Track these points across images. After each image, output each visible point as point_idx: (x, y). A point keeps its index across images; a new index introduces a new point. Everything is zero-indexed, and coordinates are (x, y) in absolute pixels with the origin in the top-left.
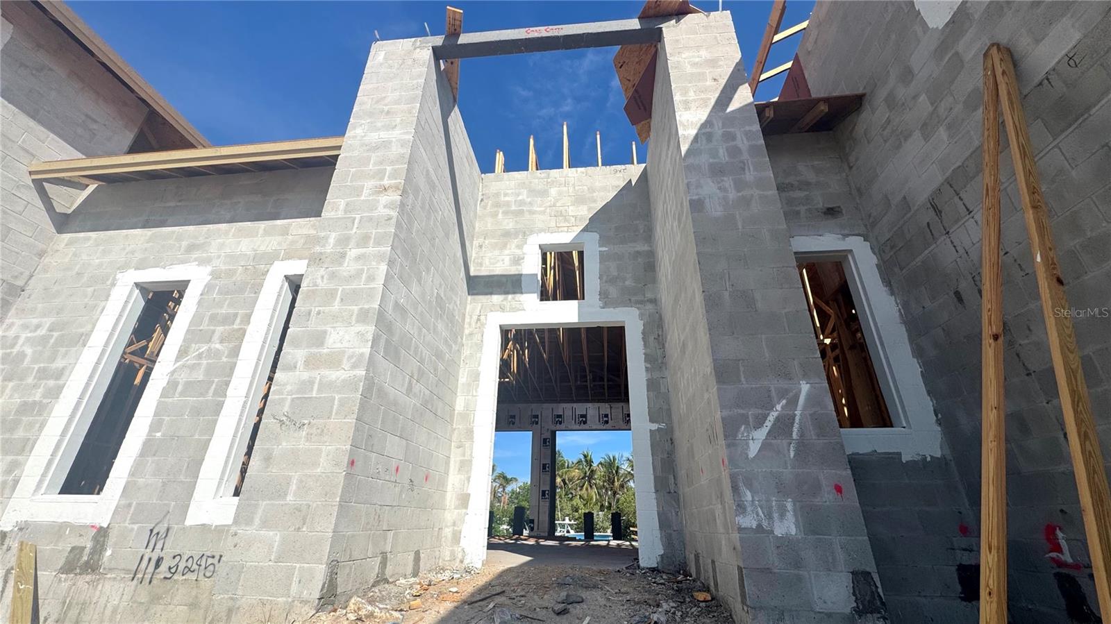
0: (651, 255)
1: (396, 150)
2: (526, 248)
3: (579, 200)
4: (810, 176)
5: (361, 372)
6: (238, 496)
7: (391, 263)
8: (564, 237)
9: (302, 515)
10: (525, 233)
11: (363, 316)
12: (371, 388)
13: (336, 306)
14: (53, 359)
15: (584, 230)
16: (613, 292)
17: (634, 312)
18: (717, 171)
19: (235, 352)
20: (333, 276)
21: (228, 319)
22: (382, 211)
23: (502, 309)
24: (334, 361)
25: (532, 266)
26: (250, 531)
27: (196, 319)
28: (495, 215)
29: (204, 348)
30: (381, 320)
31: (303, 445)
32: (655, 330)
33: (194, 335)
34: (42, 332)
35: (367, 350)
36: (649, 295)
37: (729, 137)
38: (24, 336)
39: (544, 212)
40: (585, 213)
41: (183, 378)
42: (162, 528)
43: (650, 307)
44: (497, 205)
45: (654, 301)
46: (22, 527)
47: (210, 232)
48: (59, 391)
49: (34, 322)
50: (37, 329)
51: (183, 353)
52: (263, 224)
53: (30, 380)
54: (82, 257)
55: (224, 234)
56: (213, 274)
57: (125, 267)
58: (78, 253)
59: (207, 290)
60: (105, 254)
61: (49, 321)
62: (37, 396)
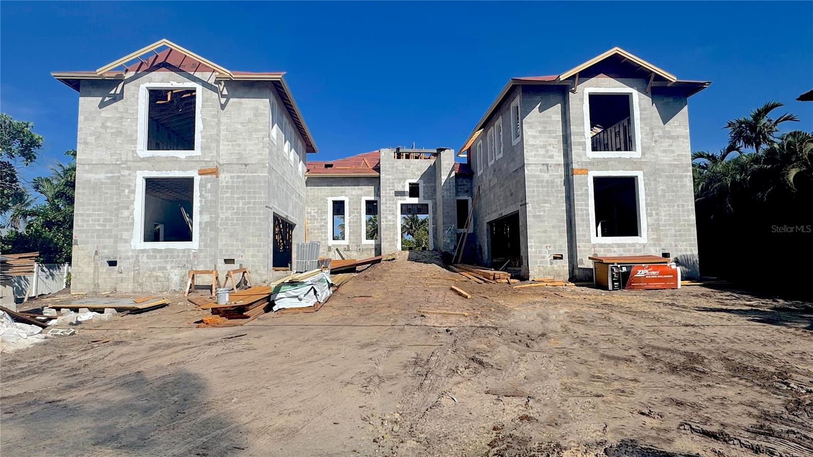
0: (435, 187)
1: (390, 181)
2: (405, 183)
3: (418, 170)
4: (465, 183)
8: (415, 181)
9: (390, 241)
10: (405, 180)
11: (393, 213)
13: (388, 212)
14: (322, 216)
15: (420, 179)
16: (426, 196)
17: (431, 201)
18: (447, 190)
19: (361, 215)
20: (386, 207)
21: (357, 209)
23: (401, 200)
24: (388, 221)
25: (407, 189)
26: (383, 243)
27: (350, 209)
28: (397, 173)
29: (354, 215)
31: (388, 233)
32: (435, 205)
33: (351, 212)
34: (316, 211)
36: (434, 197)
37: (450, 183)
38: (313, 212)
39: (409, 173)
40: (420, 173)
41: (352, 220)
42: (358, 245)
43: (434, 200)
44: (397, 170)
45: (435, 199)
46: (333, 245)
47: (345, 189)
48: (327, 223)
49: (313, 208)
50: (314, 210)
51: (350, 216)
52: (356, 187)
53: (319, 221)
54: (316, 193)
55: (348, 189)
56: (349, 198)
57: (328, 196)
58: (314, 192)
59: (349, 203)
60: (321, 193)
61: (316, 208)
62: (323, 224)
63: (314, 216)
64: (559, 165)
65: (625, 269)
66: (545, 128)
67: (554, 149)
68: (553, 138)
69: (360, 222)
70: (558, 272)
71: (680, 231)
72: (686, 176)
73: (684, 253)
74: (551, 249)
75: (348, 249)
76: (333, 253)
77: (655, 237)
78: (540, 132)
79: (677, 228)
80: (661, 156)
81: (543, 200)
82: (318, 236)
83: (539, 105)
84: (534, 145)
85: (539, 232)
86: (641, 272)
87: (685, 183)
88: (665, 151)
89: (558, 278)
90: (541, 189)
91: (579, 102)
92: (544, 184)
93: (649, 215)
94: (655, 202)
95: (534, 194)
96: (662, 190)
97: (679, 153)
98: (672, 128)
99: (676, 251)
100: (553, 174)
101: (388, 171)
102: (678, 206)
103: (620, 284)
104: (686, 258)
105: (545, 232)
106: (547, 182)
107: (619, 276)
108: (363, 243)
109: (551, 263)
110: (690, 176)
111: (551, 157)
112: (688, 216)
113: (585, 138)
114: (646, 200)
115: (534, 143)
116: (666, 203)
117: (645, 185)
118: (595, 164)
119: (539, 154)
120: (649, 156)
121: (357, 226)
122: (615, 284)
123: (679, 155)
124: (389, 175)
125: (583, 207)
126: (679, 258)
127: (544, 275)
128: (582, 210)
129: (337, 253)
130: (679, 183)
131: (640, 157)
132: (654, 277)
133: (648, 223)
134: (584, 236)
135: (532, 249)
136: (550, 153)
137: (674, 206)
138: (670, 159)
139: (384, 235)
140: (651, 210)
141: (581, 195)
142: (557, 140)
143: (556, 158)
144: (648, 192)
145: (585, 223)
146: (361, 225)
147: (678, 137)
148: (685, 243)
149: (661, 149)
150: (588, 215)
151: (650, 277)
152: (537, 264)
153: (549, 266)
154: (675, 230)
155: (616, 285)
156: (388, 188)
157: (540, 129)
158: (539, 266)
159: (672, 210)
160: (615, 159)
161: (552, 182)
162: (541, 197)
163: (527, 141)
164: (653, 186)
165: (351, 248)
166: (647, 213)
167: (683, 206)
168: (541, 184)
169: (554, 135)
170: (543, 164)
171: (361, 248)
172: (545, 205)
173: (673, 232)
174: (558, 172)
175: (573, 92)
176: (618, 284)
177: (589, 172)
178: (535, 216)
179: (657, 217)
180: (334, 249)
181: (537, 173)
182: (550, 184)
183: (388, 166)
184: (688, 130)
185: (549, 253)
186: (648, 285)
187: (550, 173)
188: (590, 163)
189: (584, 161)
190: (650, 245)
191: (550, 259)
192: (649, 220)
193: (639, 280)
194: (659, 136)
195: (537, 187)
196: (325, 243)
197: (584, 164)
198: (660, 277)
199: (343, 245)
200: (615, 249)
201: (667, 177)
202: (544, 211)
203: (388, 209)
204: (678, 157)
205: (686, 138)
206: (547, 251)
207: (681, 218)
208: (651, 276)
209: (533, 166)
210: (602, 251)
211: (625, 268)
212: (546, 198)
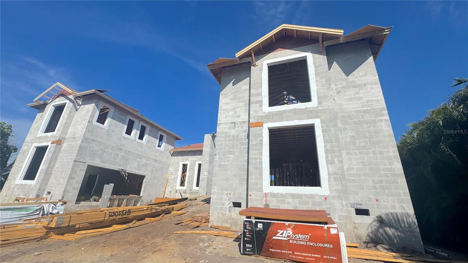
1: (208, 152)
5: (207, 177)
6: (198, 186)
7: (209, 165)
9: (204, 188)
11: (207, 171)
12: (208, 178)
13: (204, 170)
14: (176, 173)
19: (194, 172)
20: (204, 167)
21: (193, 169)
22: (207, 160)
24: (205, 175)
26: (200, 189)
27: (189, 168)
30: (209, 171)
31: (203, 183)
33: (190, 171)
34: (174, 169)
35: (207, 174)
38: (172, 170)
41: (189, 175)
42: (191, 189)
46: (179, 189)
47: (188, 157)
48: (177, 176)
49: (172, 168)
50: (173, 169)
51: (189, 172)
52: (194, 156)
53: (174, 175)
54: (175, 160)
55: (190, 158)
56: (190, 163)
57: (180, 162)
58: (174, 160)
59: (190, 165)
60: (178, 160)
61: (174, 168)
62: (176, 177)
63: (173, 172)
64: (244, 122)
65: (262, 227)
66: (236, 96)
67: (241, 111)
68: (242, 102)
69: (194, 177)
70: (235, 220)
71: (381, 182)
72: (381, 121)
73: (392, 211)
74: (231, 196)
75: (185, 192)
76: (178, 194)
77: (339, 187)
78: (232, 99)
79: (376, 179)
80: (346, 104)
81: (228, 151)
82: (172, 184)
83: (232, 82)
84: (226, 109)
85: (222, 179)
86: (282, 234)
87: (380, 128)
88: (350, 99)
89: (234, 227)
90: (228, 143)
91: (259, 72)
92: (231, 138)
93: (329, 162)
94: (336, 149)
95: (221, 147)
96: (350, 136)
97: (369, 99)
98: (356, 78)
99: (378, 208)
100: (239, 129)
101: (207, 146)
102: (374, 153)
103: (253, 246)
104: (396, 218)
105: (227, 179)
106: (233, 136)
107: (253, 236)
108: (193, 189)
109: (230, 211)
110: (386, 120)
111: (239, 116)
112: (391, 164)
113: (262, 97)
114: (325, 146)
115: (226, 108)
116: (357, 150)
117: (324, 131)
118: (270, 117)
119: (229, 116)
120: (327, 104)
121: (192, 179)
122: (247, 245)
123: (368, 101)
124: (207, 148)
125: (257, 156)
126: (384, 217)
127: (222, 223)
128: (255, 159)
129: (180, 194)
130: (372, 128)
131: (316, 106)
132: (302, 243)
133: (328, 172)
134: (256, 184)
135: (214, 195)
136: (238, 114)
137: (368, 153)
138: (358, 105)
139: (200, 184)
140: (332, 157)
141: (256, 145)
142: (244, 103)
143: (242, 117)
144: (327, 138)
145: (258, 171)
146: (194, 178)
147: (365, 85)
148: (390, 198)
149: (345, 98)
150: (261, 163)
151: (295, 242)
152: (217, 210)
153: (227, 213)
154: (373, 181)
155: (249, 248)
156: (206, 156)
157: (232, 97)
158: (219, 213)
159: (366, 158)
160: (290, 111)
161: (238, 136)
162: (227, 149)
163: (221, 107)
164: (333, 132)
165: (187, 192)
166: (327, 161)
167: (381, 153)
168: (228, 139)
169: (242, 100)
170: (232, 123)
171: (192, 192)
172: (230, 156)
173: (371, 183)
174: (243, 128)
175: (254, 66)
176: (251, 246)
177: (264, 124)
178: (220, 166)
179: (341, 165)
180: (178, 192)
181: (226, 130)
182: (236, 138)
183: (207, 144)
184: (377, 77)
185: (229, 200)
186: (293, 254)
187: (237, 129)
188: (266, 117)
189: (259, 115)
190: (334, 197)
191: (228, 206)
192: (330, 168)
193: (280, 244)
194: (342, 87)
195: (225, 140)
196: (175, 188)
197: (260, 118)
198: (311, 244)
199: (183, 190)
200: (290, 200)
201: (356, 123)
202: (228, 161)
203: (205, 168)
204: (367, 103)
205: (376, 84)
206: (227, 198)
207: (381, 167)
208: (297, 240)
209: (224, 124)
210: (275, 201)
211: (262, 224)
212: (231, 150)
